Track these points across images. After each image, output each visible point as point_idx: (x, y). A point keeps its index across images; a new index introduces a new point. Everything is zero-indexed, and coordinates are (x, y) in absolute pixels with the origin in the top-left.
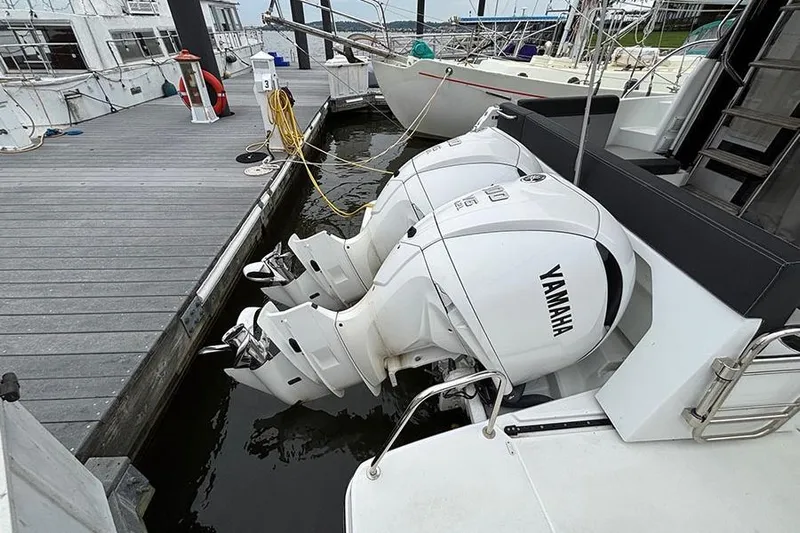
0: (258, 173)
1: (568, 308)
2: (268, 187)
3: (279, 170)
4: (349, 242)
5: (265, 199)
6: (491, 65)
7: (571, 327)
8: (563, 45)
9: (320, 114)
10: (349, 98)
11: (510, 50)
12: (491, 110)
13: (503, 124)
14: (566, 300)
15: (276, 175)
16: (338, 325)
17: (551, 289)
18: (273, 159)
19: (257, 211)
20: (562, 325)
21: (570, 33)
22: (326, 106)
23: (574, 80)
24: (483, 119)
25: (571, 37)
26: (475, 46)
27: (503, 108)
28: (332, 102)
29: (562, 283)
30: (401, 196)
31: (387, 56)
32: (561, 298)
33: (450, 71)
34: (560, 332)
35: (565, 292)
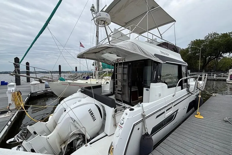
0: (6, 116)
1: (94, 115)
2: (10, 120)
3: (14, 114)
4: (47, 122)
5: (9, 123)
6: (79, 81)
7: (96, 119)
8: (94, 77)
9: (28, 97)
10: (38, 92)
11: (84, 78)
12: (79, 90)
13: (82, 92)
14: (93, 114)
15: (13, 116)
16: (47, 139)
17: (90, 113)
18: (11, 112)
19: (7, 127)
20: (94, 119)
21: (94, 75)
22: (29, 95)
23: (97, 83)
24: (78, 91)
25: (95, 75)
26: (76, 77)
27: (81, 89)
28: (32, 94)
29: (92, 111)
30: (61, 107)
31: (52, 81)
32: (92, 114)
33: (70, 83)
34: (94, 120)
35: (92, 113)
